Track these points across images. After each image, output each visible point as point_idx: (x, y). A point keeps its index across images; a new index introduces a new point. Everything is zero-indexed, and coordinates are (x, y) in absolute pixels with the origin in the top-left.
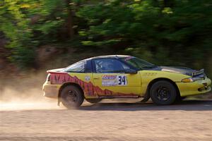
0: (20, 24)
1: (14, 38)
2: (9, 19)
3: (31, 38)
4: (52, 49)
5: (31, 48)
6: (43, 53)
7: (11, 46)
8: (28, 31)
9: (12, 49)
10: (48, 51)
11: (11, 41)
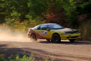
0: (71, 4)
1: (68, 11)
2: (66, 2)
3: (76, 11)
4: (86, 16)
5: (75, 16)
6: (81, 18)
7: (67, 15)
8: (75, 7)
9: (67, 16)
10: (83, 17)
11: (67, 12)
